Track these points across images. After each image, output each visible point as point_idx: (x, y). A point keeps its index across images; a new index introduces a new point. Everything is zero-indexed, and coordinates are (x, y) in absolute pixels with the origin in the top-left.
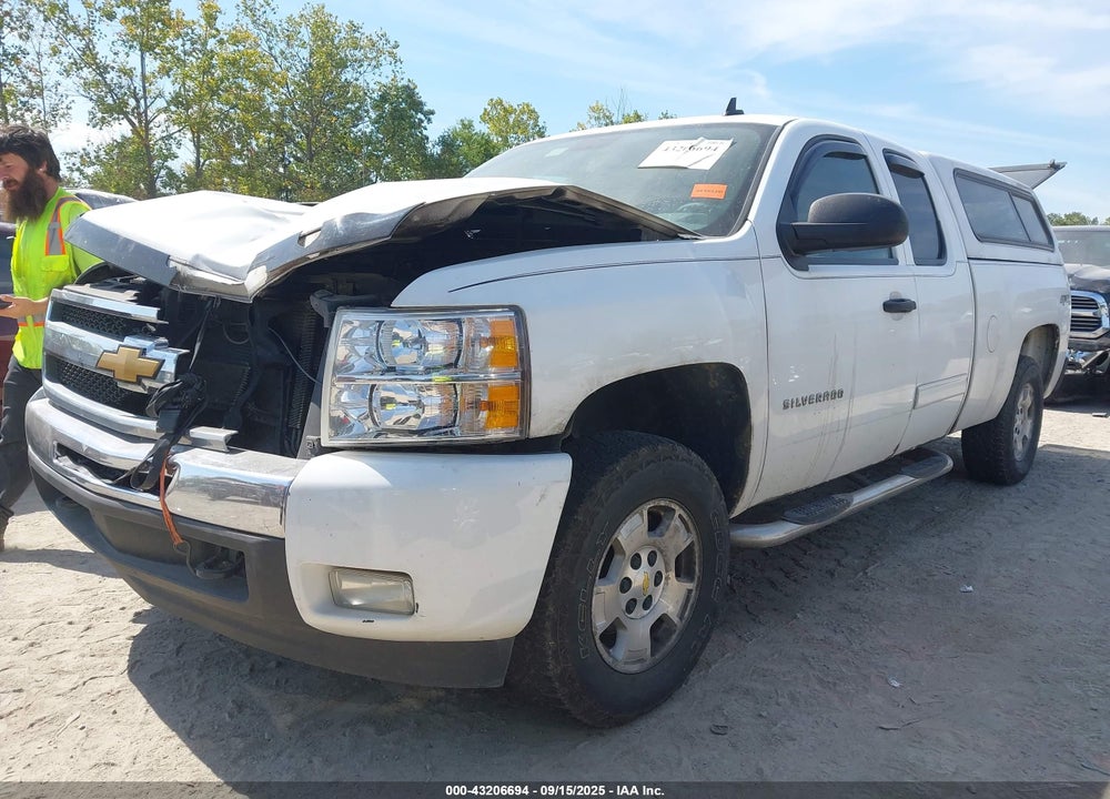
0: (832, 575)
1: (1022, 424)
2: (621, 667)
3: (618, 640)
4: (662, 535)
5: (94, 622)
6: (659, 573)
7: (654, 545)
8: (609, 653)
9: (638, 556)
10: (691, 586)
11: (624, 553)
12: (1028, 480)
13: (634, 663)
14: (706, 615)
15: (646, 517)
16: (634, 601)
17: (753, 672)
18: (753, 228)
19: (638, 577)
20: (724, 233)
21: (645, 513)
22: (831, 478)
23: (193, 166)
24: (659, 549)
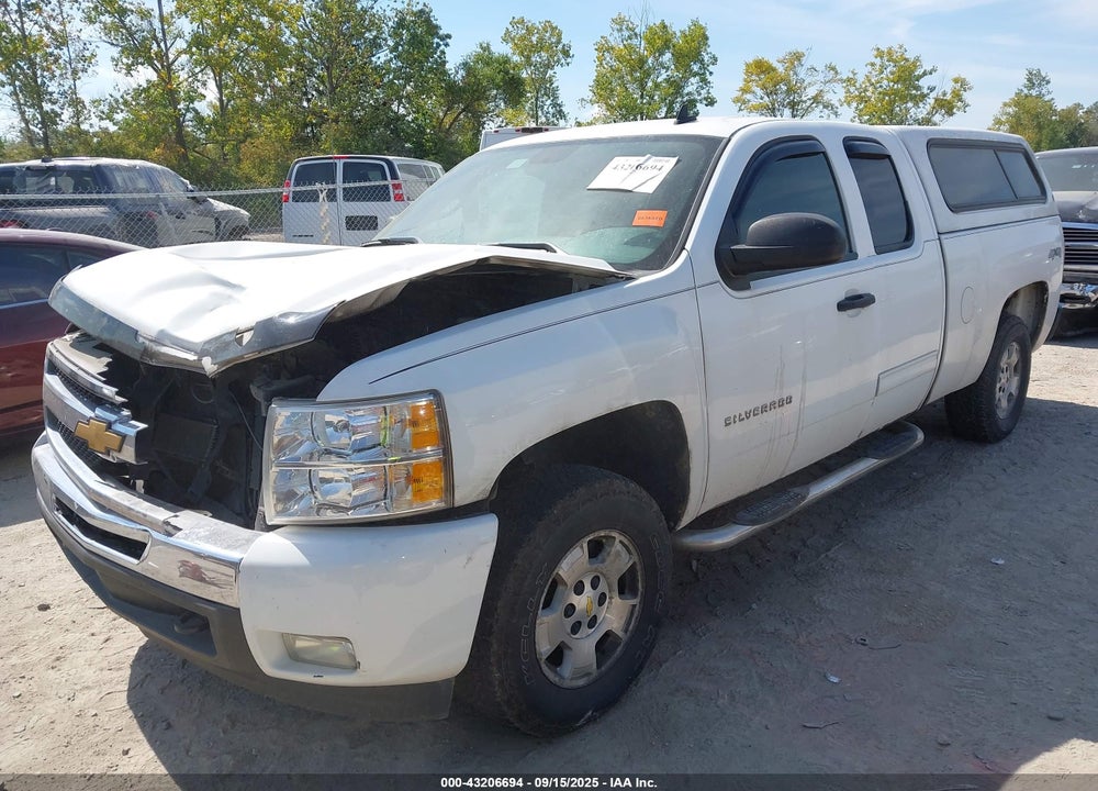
0: (796, 557)
1: (1007, 382)
2: (568, 684)
3: (565, 660)
4: (603, 561)
5: (113, 633)
6: (603, 595)
7: (596, 570)
8: (556, 672)
9: (581, 582)
10: (635, 601)
11: (566, 584)
12: (1013, 437)
13: (583, 677)
14: (650, 625)
15: (586, 549)
16: (579, 623)
17: (702, 670)
18: (689, 258)
19: (582, 602)
20: (660, 266)
21: (585, 545)
22: (788, 473)
23: (218, 104)
24: (602, 573)
